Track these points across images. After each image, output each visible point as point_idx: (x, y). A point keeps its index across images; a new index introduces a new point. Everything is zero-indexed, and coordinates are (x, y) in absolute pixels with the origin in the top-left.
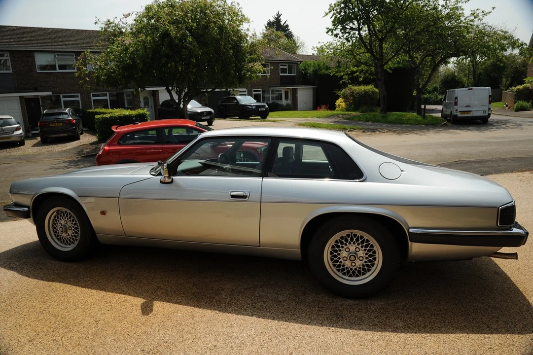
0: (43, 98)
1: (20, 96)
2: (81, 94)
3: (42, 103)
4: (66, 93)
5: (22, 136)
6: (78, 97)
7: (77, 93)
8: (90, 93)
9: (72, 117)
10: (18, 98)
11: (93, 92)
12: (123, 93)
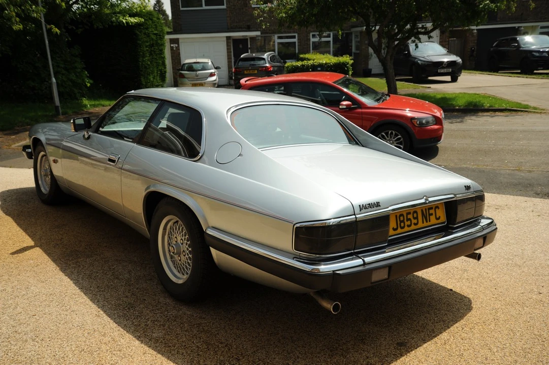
0: (252, 39)
1: (227, 37)
2: (298, 34)
3: (250, 45)
4: (282, 33)
5: (215, 83)
6: (295, 38)
7: (294, 32)
8: (309, 33)
9: (269, 63)
10: (225, 39)
11: (313, 32)
12: (351, 33)
